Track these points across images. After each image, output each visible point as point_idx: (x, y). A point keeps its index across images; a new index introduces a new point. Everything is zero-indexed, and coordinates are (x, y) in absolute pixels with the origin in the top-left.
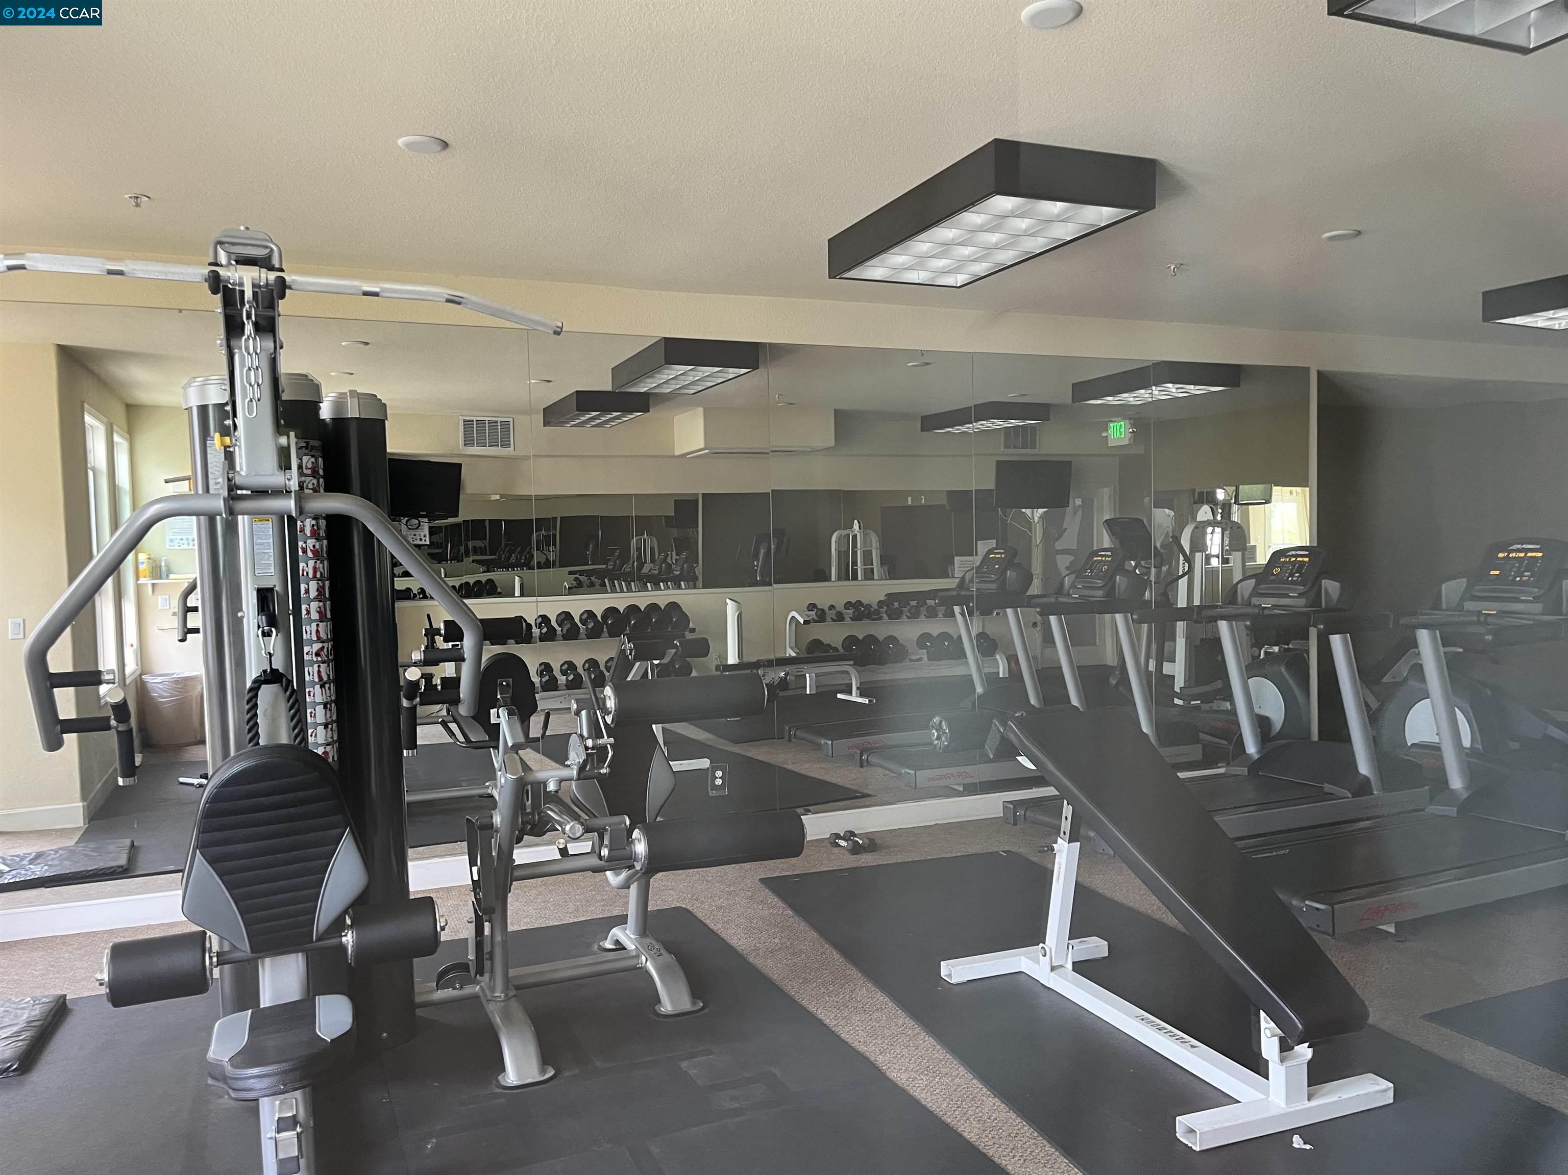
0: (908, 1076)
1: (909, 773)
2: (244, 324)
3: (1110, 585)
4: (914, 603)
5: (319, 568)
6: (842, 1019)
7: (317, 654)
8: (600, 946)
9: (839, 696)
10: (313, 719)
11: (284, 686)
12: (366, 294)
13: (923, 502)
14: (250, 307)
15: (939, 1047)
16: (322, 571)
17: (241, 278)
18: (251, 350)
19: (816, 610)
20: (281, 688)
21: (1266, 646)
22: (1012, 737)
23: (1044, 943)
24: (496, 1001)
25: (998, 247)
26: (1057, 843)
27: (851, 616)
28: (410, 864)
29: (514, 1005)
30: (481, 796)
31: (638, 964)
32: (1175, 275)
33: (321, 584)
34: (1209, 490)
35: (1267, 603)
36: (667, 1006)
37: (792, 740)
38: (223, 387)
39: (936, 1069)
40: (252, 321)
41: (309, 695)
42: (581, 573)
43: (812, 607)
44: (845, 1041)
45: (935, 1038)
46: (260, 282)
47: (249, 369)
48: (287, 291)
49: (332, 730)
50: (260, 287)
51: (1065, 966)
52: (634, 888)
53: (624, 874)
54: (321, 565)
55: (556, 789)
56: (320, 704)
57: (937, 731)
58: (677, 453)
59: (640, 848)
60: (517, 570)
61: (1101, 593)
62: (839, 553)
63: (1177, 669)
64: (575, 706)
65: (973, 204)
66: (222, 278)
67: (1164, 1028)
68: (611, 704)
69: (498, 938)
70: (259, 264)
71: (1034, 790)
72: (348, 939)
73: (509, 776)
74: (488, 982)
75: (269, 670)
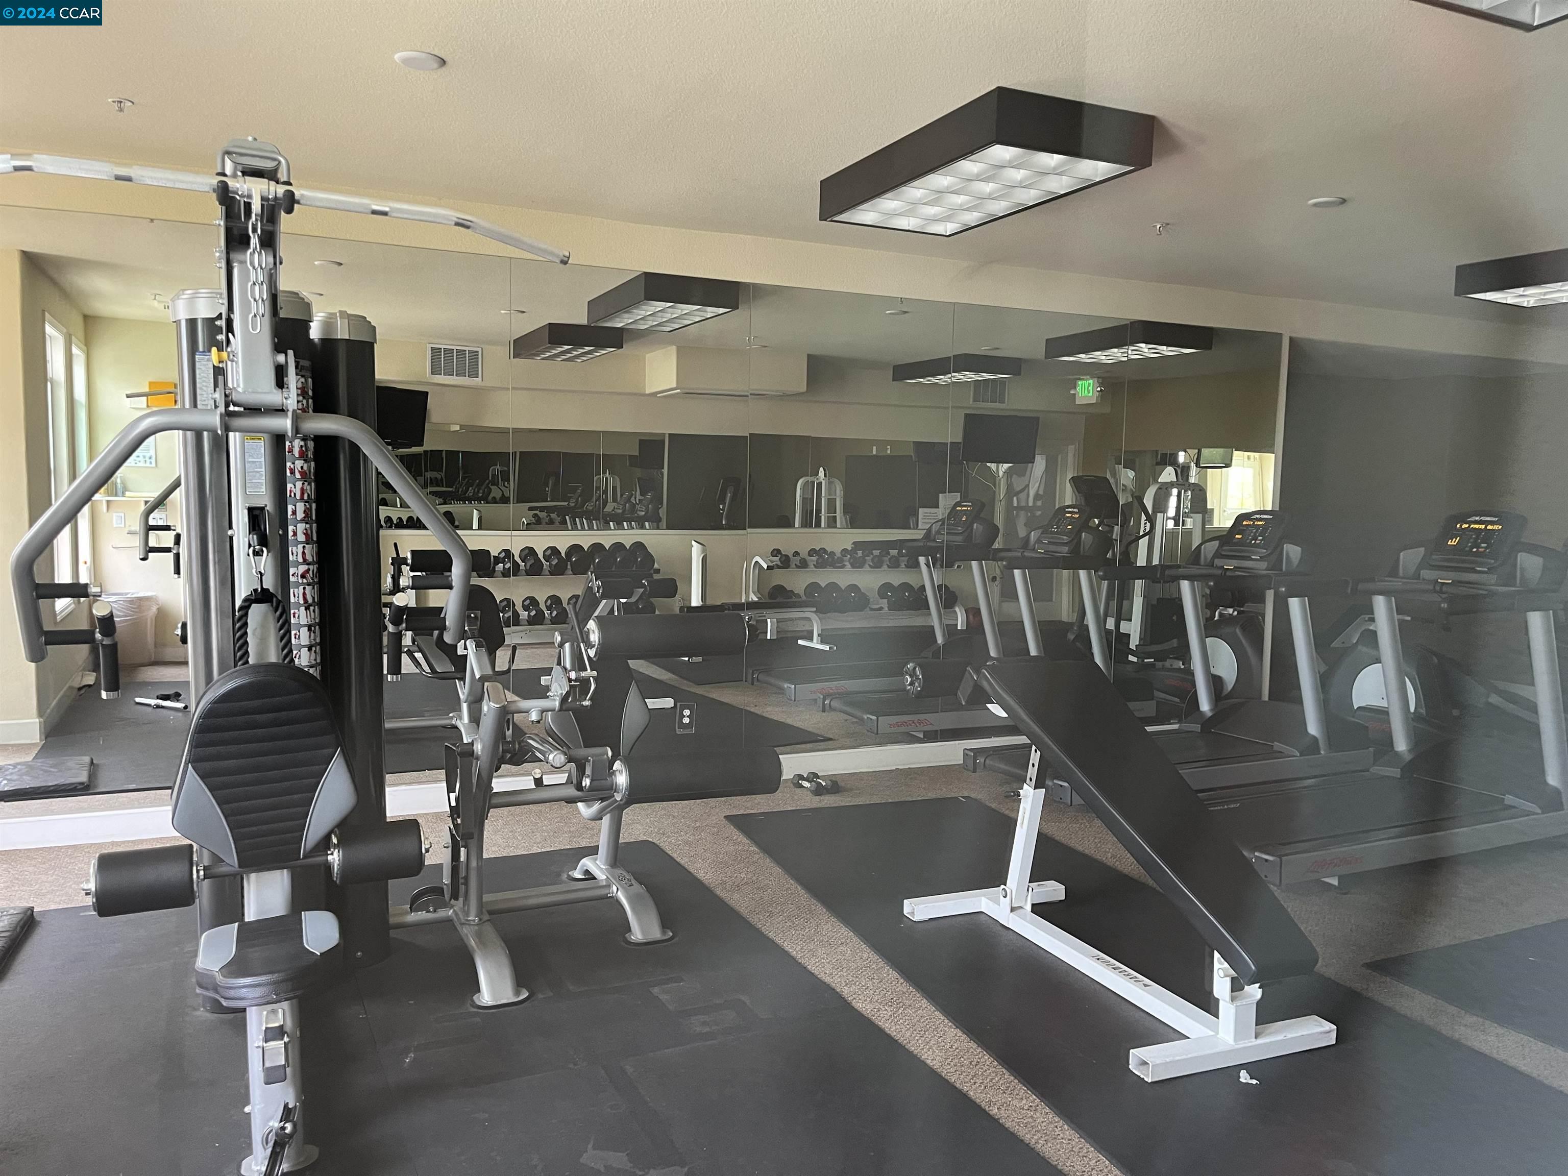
0: (873, 1007)
1: (871, 719)
2: (249, 238)
3: (1076, 541)
4: (876, 552)
5: (306, 489)
6: (809, 952)
7: (303, 576)
8: (569, 876)
9: (800, 642)
10: (297, 640)
11: (274, 606)
12: (374, 212)
13: (889, 452)
14: (256, 220)
15: (902, 981)
16: (309, 493)
17: (249, 190)
18: (256, 265)
19: (780, 556)
20: (271, 608)
21: (1221, 608)
22: (985, 684)
23: (1006, 885)
24: (470, 925)
25: (991, 197)
26: (1022, 789)
27: (815, 563)
28: (388, 790)
29: (488, 929)
30: (444, 727)
31: (609, 893)
32: (1161, 234)
33: (308, 506)
34: (1172, 452)
35: (1229, 565)
36: (637, 935)
37: (755, 683)
38: (220, 301)
39: (900, 1000)
40: (258, 235)
41: (294, 617)
42: (542, 509)
43: (776, 552)
44: (811, 972)
45: (899, 972)
46: (269, 194)
47: (254, 284)
48: (296, 206)
49: (315, 652)
50: (268, 200)
51: (1025, 907)
52: (606, 820)
53: (597, 806)
54: (309, 488)
55: (539, 719)
56: (304, 626)
57: (911, 676)
58: (647, 392)
59: (622, 779)
60: (475, 503)
61: (1066, 549)
62: (804, 500)
63: (1133, 628)
64: (559, 639)
65: (972, 152)
66: (230, 189)
67: (1119, 968)
68: (594, 637)
69: (474, 864)
70: (266, 176)
71: (993, 739)
72: (335, 858)
73: (492, 704)
74: (462, 906)
75: (259, 589)
